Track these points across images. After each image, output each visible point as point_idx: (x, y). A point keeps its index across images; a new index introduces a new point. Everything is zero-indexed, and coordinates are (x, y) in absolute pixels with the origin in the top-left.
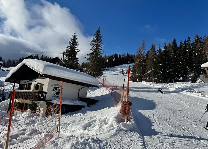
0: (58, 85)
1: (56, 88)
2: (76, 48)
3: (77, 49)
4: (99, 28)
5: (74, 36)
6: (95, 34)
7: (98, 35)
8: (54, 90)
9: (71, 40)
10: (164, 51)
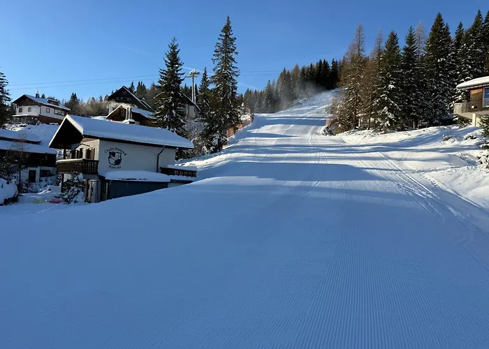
0: (116, 149)
1: (113, 154)
2: (179, 72)
3: (182, 74)
4: (228, 21)
5: (174, 48)
6: (221, 35)
7: (227, 36)
8: (110, 157)
9: (168, 56)
10: (406, 49)
